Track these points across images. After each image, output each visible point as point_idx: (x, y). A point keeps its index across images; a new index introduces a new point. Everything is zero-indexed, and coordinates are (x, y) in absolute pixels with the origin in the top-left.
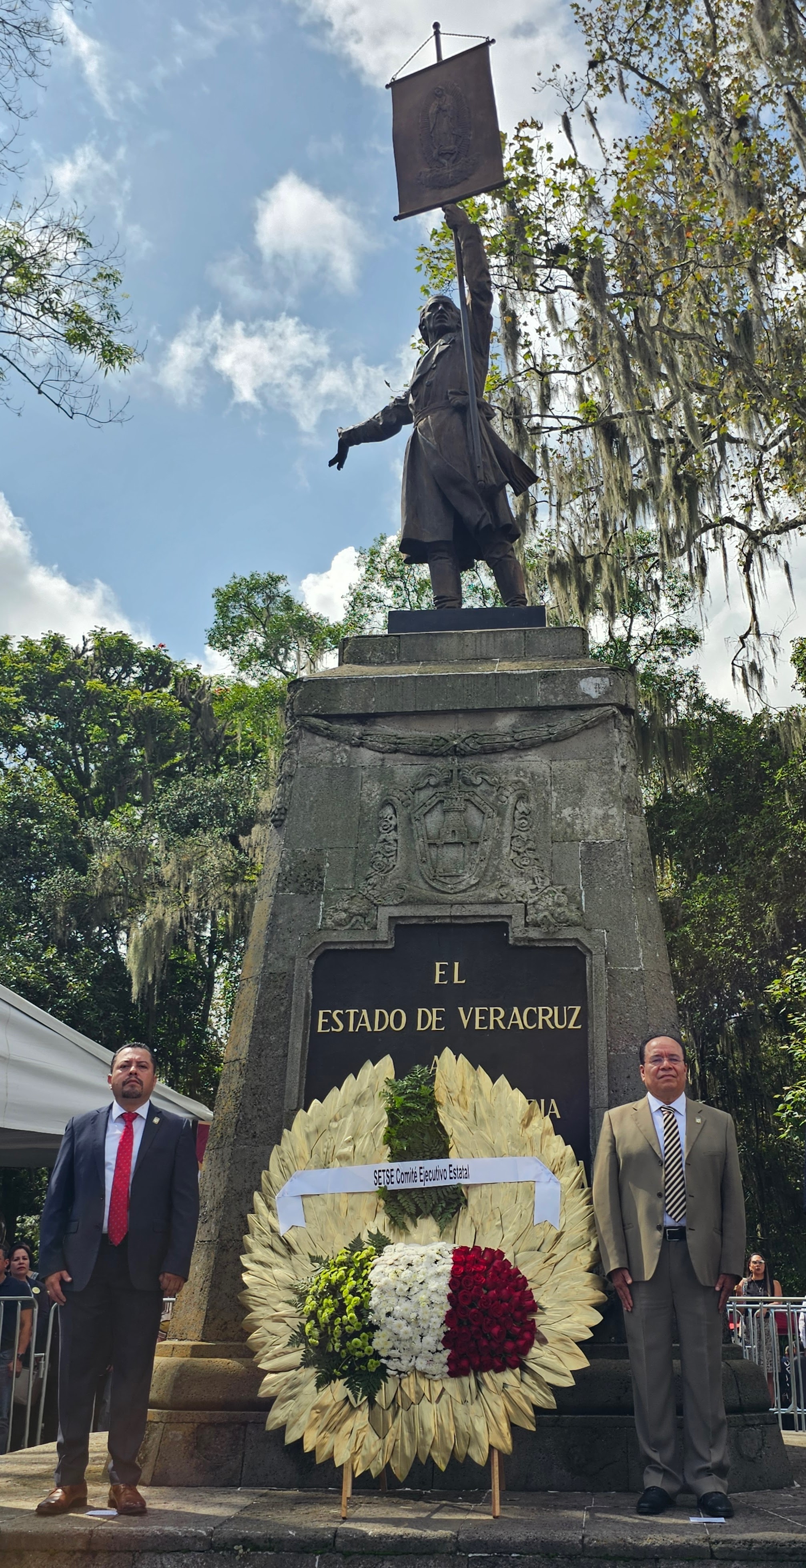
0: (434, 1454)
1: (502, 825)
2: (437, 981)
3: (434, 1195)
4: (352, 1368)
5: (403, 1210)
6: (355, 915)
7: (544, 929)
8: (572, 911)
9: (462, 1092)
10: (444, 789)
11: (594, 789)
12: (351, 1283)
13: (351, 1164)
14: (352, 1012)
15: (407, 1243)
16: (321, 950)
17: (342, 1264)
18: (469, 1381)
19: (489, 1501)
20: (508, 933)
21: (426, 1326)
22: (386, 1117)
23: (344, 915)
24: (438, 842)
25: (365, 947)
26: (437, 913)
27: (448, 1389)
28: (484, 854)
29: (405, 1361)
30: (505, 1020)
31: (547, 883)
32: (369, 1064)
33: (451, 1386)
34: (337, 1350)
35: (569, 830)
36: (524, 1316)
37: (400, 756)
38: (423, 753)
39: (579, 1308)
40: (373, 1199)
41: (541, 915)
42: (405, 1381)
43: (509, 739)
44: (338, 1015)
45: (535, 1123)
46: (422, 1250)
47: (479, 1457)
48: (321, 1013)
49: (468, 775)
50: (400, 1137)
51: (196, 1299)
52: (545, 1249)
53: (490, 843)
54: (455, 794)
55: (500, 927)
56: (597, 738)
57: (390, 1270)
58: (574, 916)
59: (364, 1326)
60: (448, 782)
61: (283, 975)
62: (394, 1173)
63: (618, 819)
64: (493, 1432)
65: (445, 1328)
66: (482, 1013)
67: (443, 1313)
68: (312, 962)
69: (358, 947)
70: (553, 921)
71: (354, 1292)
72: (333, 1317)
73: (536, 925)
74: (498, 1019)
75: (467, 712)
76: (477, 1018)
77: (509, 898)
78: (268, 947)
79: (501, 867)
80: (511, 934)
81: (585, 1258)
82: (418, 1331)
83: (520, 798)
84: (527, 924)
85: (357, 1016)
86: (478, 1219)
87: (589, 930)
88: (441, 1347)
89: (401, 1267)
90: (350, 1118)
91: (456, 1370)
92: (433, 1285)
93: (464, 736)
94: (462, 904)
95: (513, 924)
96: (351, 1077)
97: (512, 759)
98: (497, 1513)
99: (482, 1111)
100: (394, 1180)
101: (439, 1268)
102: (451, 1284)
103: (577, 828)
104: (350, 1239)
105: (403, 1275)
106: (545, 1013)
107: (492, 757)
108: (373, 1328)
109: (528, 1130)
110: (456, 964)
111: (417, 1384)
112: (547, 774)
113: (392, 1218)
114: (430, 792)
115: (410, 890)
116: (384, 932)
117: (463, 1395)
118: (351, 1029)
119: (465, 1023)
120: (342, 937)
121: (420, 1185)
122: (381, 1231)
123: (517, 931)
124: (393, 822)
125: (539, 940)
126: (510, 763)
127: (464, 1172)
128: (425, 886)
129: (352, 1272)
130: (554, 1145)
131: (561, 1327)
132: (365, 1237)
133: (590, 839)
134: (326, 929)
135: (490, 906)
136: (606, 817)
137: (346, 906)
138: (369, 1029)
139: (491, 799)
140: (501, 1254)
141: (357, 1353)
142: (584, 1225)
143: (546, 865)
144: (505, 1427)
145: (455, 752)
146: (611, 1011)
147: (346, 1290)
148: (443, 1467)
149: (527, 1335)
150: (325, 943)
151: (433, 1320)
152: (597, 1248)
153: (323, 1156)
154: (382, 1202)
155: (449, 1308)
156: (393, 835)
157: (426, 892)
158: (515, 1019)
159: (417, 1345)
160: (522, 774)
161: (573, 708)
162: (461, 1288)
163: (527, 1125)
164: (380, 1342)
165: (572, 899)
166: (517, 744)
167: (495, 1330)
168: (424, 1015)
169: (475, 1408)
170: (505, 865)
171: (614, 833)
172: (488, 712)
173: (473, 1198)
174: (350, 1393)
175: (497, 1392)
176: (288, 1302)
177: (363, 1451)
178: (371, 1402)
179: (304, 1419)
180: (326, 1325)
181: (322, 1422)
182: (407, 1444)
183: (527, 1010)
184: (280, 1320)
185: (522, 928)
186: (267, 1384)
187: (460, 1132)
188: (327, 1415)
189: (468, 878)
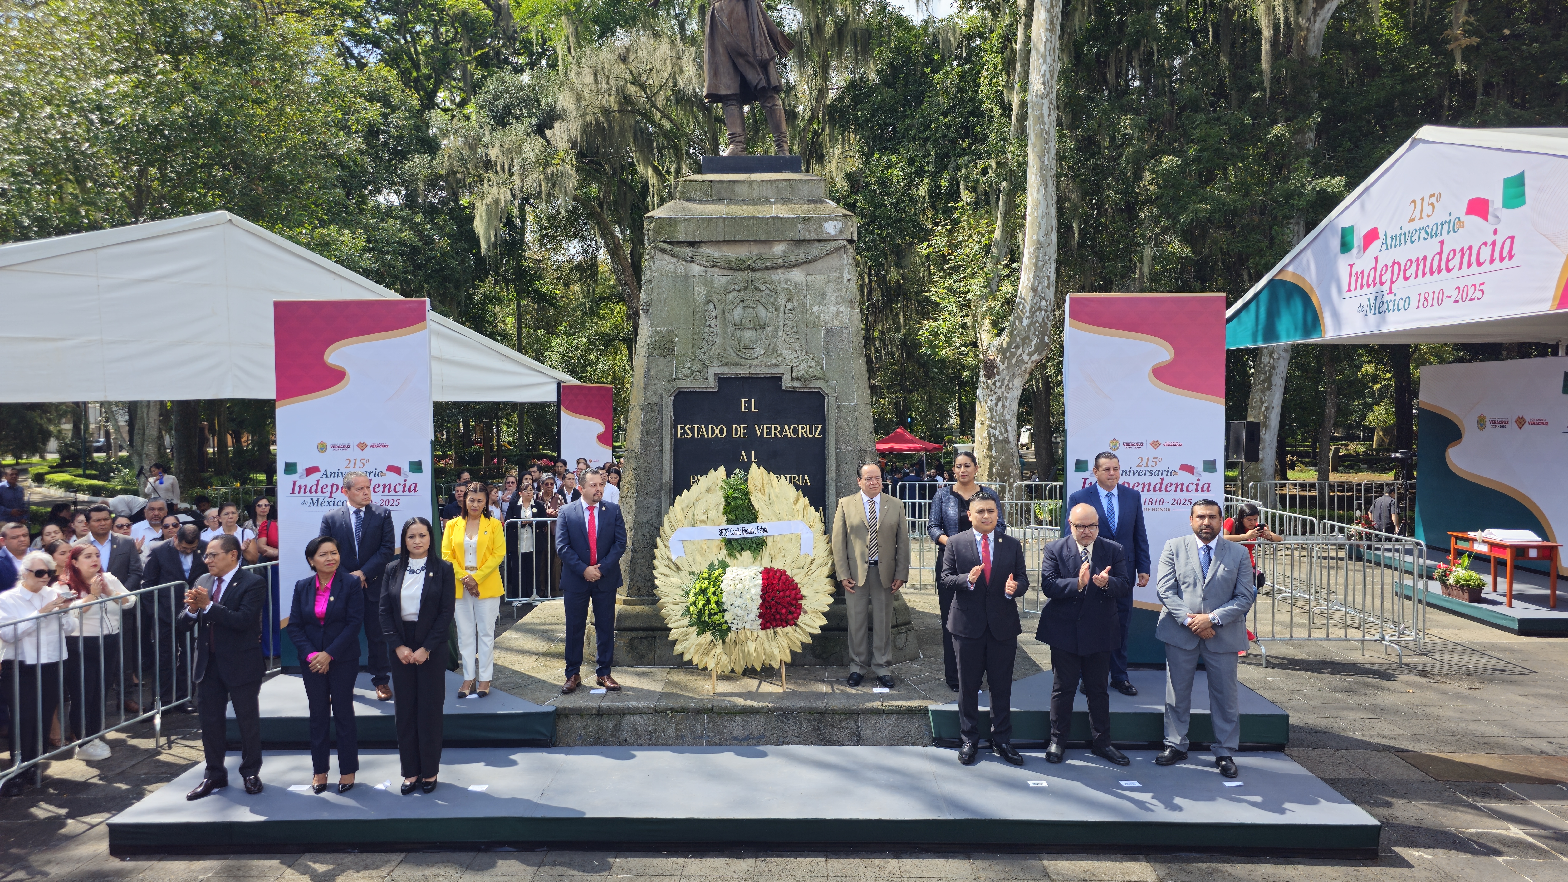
1: (778, 316)
2: (743, 410)
3: (750, 541)
4: (714, 628)
6: (695, 371)
7: (802, 381)
8: (818, 370)
9: (763, 486)
10: (743, 293)
11: (832, 296)
12: (712, 589)
14: (696, 426)
16: (677, 392)
17: (705, 577)
18: (771, 631)
19: (781, 681)
20: (782, 383)
21: (750, 610)
22: (723, 500)
23: (688, 371)
24: (741, 327)
25: (701, 390)
26: (741, 371)
27: (760, 635)
28: (768, 335)
29: (740, 625)
30: (781, 432)
31: (804, 353)
32: (712, 470)
33: (762, 633)
34: (707, 620)
35: (816, 320)
36: (797, 602)
38: (730, 268)
39: (823, 596)
43: (781, 260)
44: (689, 428)
45: (800, 501)
46: (746, 570)
48: (679, 426)
49: (758, 284)
50: (731, 511)
52: (806, 567)
53: (771, 328)
54: (750, 296)
55: (779, 379)
56: (834, 260)
57: (731, 583)
58: (819, 373)
59: (720, 609)
60: (746, 288)
61: (656, 405)
62: (729, 530)
63: (845, 313)
64: (782, 654)
65: (759, 610)
66: (768, 428)
67: (758, 603)
68: (672, 398)
69: (698, 390)
70: (807, 376)
71: (714, 593)
72: (704, 605)
73: (798, 379)
74: (777, 431)
75: (756, 241)
76: (765, 431)
77: (782, 363)
78: (646, 388)
79: (778, 343)
81: (826, 571)
82: (746, 612)
83: (789, 299)
84: (792, 379)
85: (699, 429)
86: (772, 552)
87: (827, 382)
88: (757, 618)
90: (704, 499)
91: (764, 627)
92: (753, 590)
93: (755, 258)
94: (755, 366)
95: (784, 378)
96: (703, 477)
97: (783, 274)
98: (785, 685)
99: (773, 496)
100: (729, 533)
101: (755, 581)
102: (762, 590)
103: (822, 319)
104: (709, 563)
106: (803, 428)
107: (772, 272)
108: (724, 611)
109: (796, 506)
110: (753, 400)
111: (746, 633)
112: (805, 284)
113: (729, 552)
114: (735, 294)
115: (725, 356)
118: (696, 436)
119: (759, 433)
120: (688, 384)
122: (724, 559)
124: (714, 314)
125: (800, 388)
126: (782, 276)
127: (765, 530)
128: (735, 355)
129: (712, 583)
130: (810, 513)
132: (716, 563)
133: (829, 325)
134: (679, 380)
135: (772, 368)
136: (838, 312)
137: (689, 365)
138: (706, 437)
139: (771, 300)
140: (785, 571)
141: (717, 622)
142: (826, 554)
143: (803, 341)
144: (788, 651)
145: (750, 268)
146: (838, 428)
147: (710, 593)
148: (759, 666)
149: (798, 611)
150: (679, 387)
151: (754, 607)
153: (691, 520)
154: (724, 544)
155: (761, 601)
156: (714, 322)
157: (735, 358)
158: (786, 431)
159: (746, 618)
160: (789, 283)
161: (819, 241)
162: (766, 591)
163: (795, 504)
164: (728, 616)
166: (786, 264)
167: (784, 610)
168: (736, 428)
169: (774, 643)
170: (780, 342)
171: (842, 322)
172: (768, 242)
173: (769, 541)
174: (713, 638)
175: (784, 637)
176: (680, 595)
177: (721, 663)
178: (724, 642)
179: (692, 650)
180: (701, 609)
181: (701, 651)
182: (741, 659)
183: (793, 426)
184: (676, 604)
185: (790, 381)
186: (673, 634)
187: (762, 509)
188: (703, 648)
189: (759, 350)
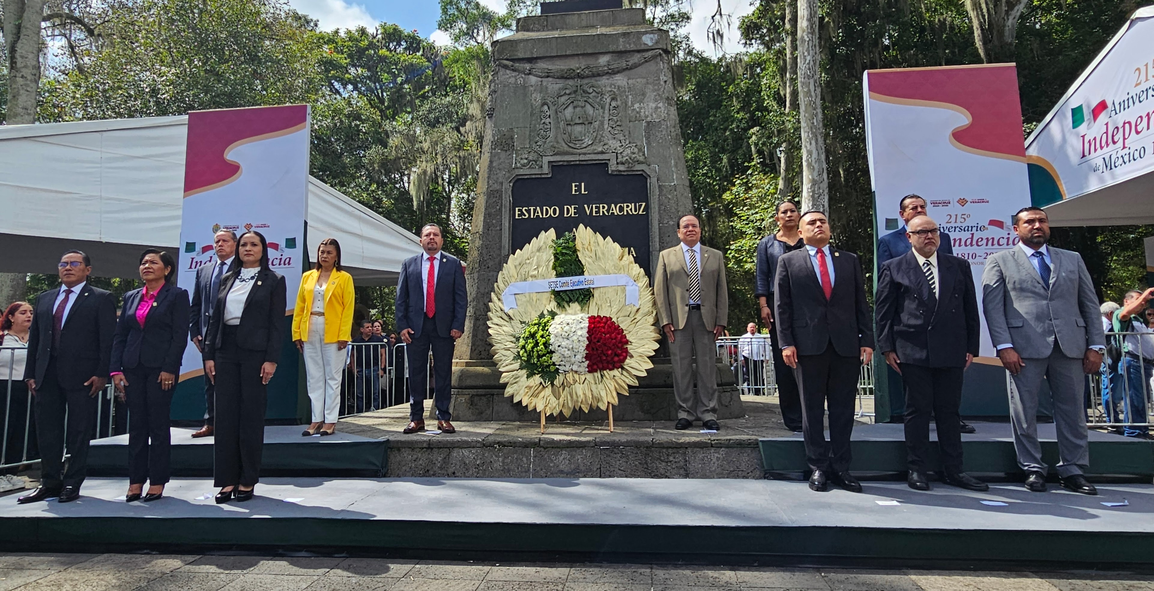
0: (582, 406)
1: (604, 113)
2: (573, 193)
3: (578, 292)
4: (543, 370)
5: (563, 300)
6: (531, 161)
7: (626, 165)
8: (640, 156)
9: (589, 245)
10: (573, 96)
11: (651, 94)
12: (541, 333)
13: (537, 279)
14: (532, 208)
15: (566, 315)
16: (516, 179)
17: (535, 324)
18: (598, 374)
19: (608, 425)
20: (608, 168)
21: (577, 351)
22: (553, 257)
23: (526, 161)
24: (571, 123)
25: (537, 176)
26: (572, 159)
27: (588, 378)
28: (595, 128)
29: (567, 367)
30: (608, 211)
31: (627, 142)
32: (543, 232)
33: (589, 376)
34: (536, 362)
35: (638, 115)
36: (622, 346)
37: (550, 79)
38: (562, 77)
39: (649, 342)
40: (548, 295)
41: (625, 159)
42: (567, 375)
43: (606, 68)
44: (526, 210)
45: (625, 258)
46: (573, 317)
47: (603, 407)
48: (517, 209)
49: (586, 88)
50: (561, 266)
51: (466, 342)
52: (631, 316)
53: (597, 123)
54: (579, 98)
55: (605, 165)
56: (651, 66)
57: (558, 326)
58: (641, 159)
59: (548, 351)
60: (575, 92)
61: (497, 191)
62: (558, 283)
63: (663, 109)
64: (609, 396)
65: (586, 352)
66: (596, 207)
67: (585, 345)
68: (511, 184)
69: (534, 176)
70: (631, 161)
71: (542, 336)
72: (533, 348)
73: (623, 163)
74: (604, 210)
75: (584, 55)
76: (594, 210)
77: (608, 151)
78: (489, 178)
79: (604, 135)
80: (610, 169)
81: (651, 319)
82: (573, 353)
83: (613, 99)
84: (617, 163)
85: (535, 210)
86: (599, 303)
87: (649, 165)
88: (584, 360)
89: (565, 325)
90: (535, 258)
91: (591, 369)
92: (579, 333)
93: (583, 68)
94: (585, 154)
95: (610, 163)
96: (535, 238)
97: (608, 79)
98: (612, 430)
99: (599, 253)
100: (558, 286)
101: (582, 325)
102: (588, 332)
103: (642, 114)
104: (539, 314)
105: (565, 329)
107: (598, 78)
108: (552, 352)
109: (622, 262)
110: (583, 184)
111: (573, 376)
112: (626, 87)
113: (558, 304)
115: (558, 148)
116: (546, 169)
117: (595, 381)
118: (532, 217)
119: (588, 212)
120: (525, 171)
121: (571, 288)
122: (553, 309)
123: (613, 167)
124: (548, 114)
125: (624, 171)
126: (607, 81)
127: (592, 282)
128: (566, 146)
129: (541, 328)
130: (635, 269)
131: (640, 350)
132: (545, 312)
133: (649, 119)
134: (517, 168)
135: (599, 155)
136: (657, 108)
137: (526, 157)
138: (541, 216)
139: (598, 100)
140: (611, 319)
141: (545, 364)
142: (650, 304)
143: (627, 133)
144: (615, 394)
145: (579, 76)
146: (660, 205)
147: (538, 336)
148: (587, 411)
149: (624, 354)
150: (517, 175)
151: (580, 348)
152: (657, 314)
153: (523, 276)
154: (553, 296)
155: (588, 343)
156: (548, 120)
157: (566, 148)
158: (613, 210)
159: (573, 359)
160: (613, 87)
161: (639, 51)
162: (593, 334)
163: (621, 260)
164: (555, 358)
165: (640, 150)
166: (610, 71)
167: (610, 352)
168: (568, 209)
169: (601, 386)
170: (606, 133)
171: (661, 116)
172: (595, 55)
173: (596, 293)
174: (542, 381)
175: (611, 379)
176: (511, 342)
177: (549, 405)
178: (552, 384)
179: (522, 392)
180: (530, 351)
181: (530, 393)
182: (569, 402)
183: (619, 205)
184: (508, 349)
185: (615, 165)
186: (504, 378)
187: (589, 264)
188: (532, 390)
189: (588, 141)
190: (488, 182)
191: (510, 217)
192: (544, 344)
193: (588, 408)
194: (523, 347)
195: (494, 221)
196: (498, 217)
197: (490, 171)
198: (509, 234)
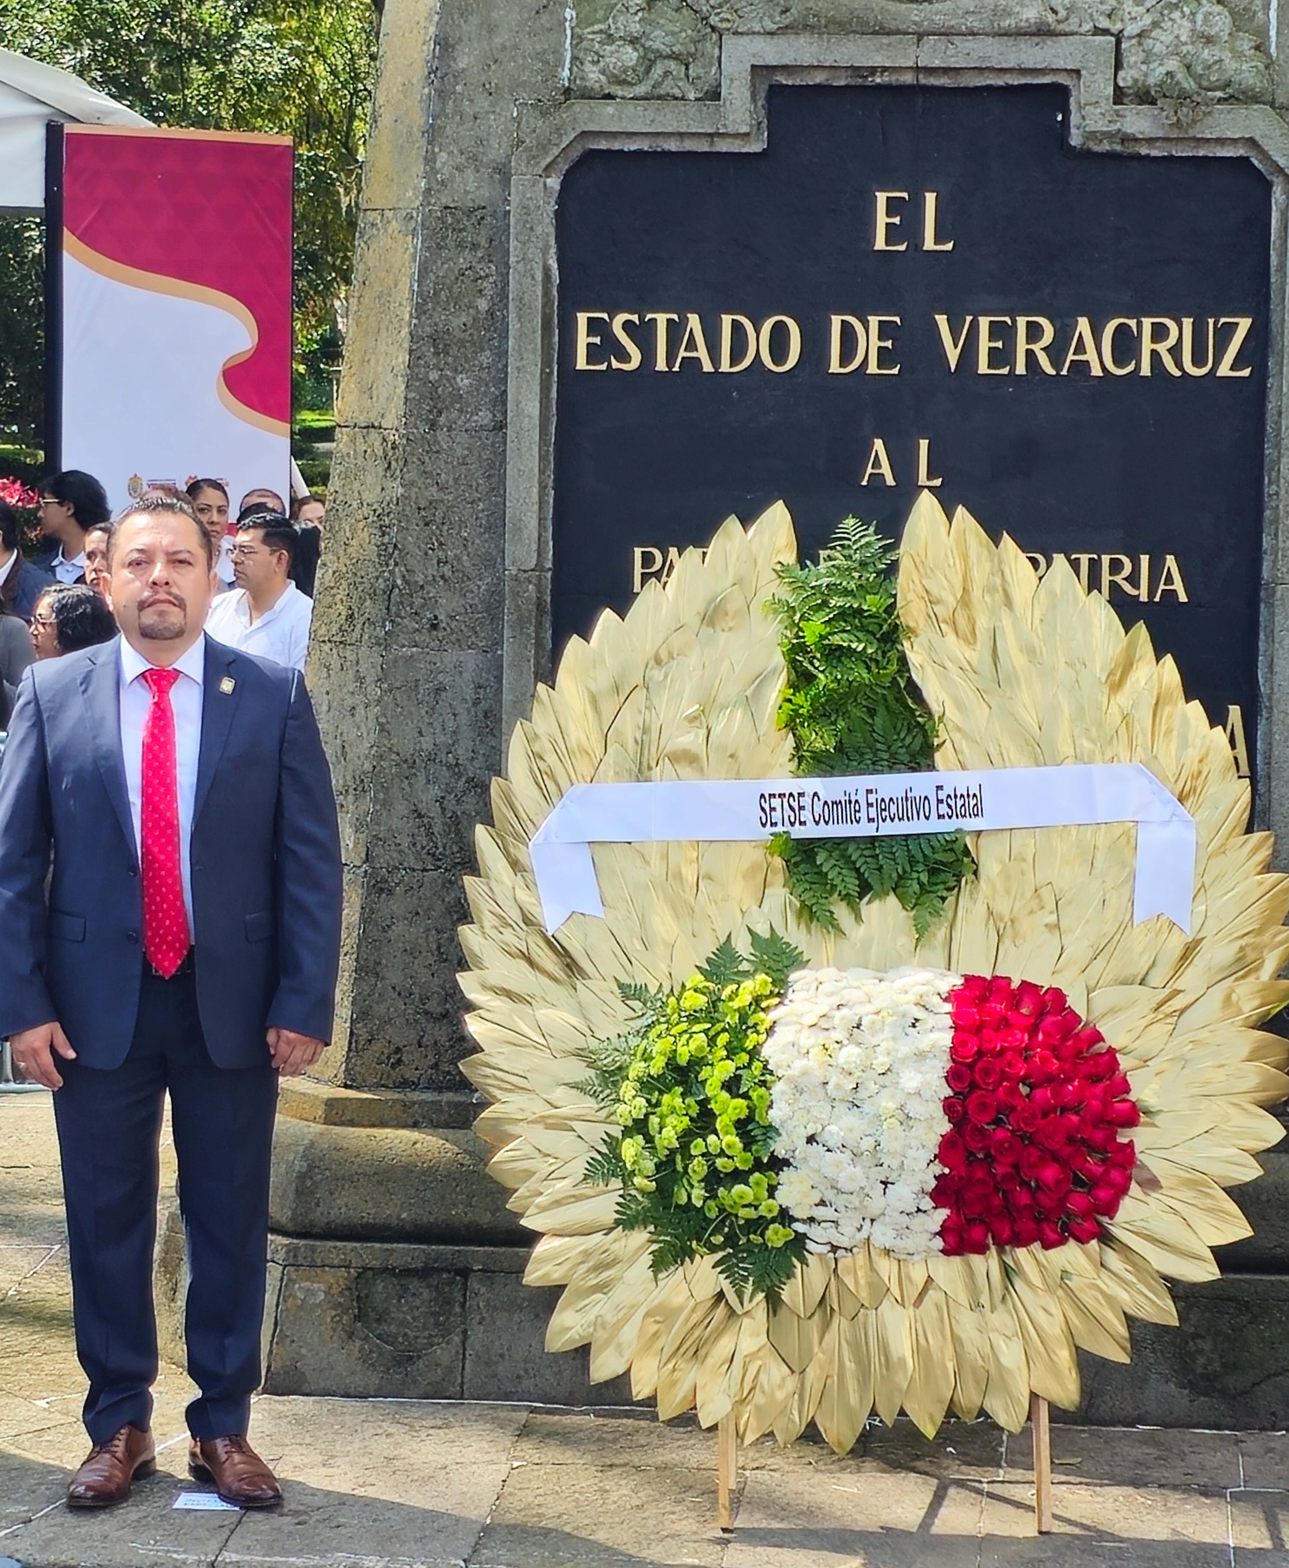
0: (912, 1407)
2: (880, 244)
3: (901, 854)
4: (731, 1240)
5: (830, 888)
6: (660, 56)
7: (1165, 109)
8: (1238, 55)
9: (965, 601)
13: (702, 774)
14: (661, 319)
15: (841, 968)
16: (576, 153)
17: (697, 1014)
18: (987, 1264)
20: (1067, 114)
21: (895, 1164)
22: (779, 660)
23: (631, 54)
25: (690, 145)
26: (881, 60)
27: (940, 1279)
29: (848, 1229)
30: (1056, 352)
32: (733, 524)
33: (947, 1271)
34: (699, 1204)
39: (1233, 1111)
40: (759, 860)
41: (1160, 70)
42: (845, 1265)
44: (627, 326)
45: (1136, 676)
47: (1008, 1416)
48: (582, 318)
52: (1157, 978)
55: (1054, 97)
59: (757, 1161)
62: (806, 801)
64: (1039, 1368)
65: (938, 1169)
66: (996, 330)
67: (934, 1139)
68: (554, 182)
69: (672, 146)
70: (1189, 85)
72: (686, 1138)
73: (1145, 97)
74: (1036, 348)
76: (984, 344)
77: (1074, 20)
78: (433, 134)
80: (1074, 119)
81: (1251, 999)
82: (878, 1174)
84: (1119, 95)
85: (675, 330)
86: (1002, 907)
88: (927, 1203)
89: (838, 1031)
90: (692, 663)
94: (947, 33)
95: (1082, 95)
100: (806, 815)
101: (922, 1037)
102: (952, 1077)
104: (709, 948)
105: (840, 1056)
106: (1159, 333)
108: (778, 1164)
109: (1119, 694)
110: (930, 198)
111: (872, 1269)
113: (806, 904)
116: (738, 108)
117: (974, 1294)
118: (661, 365)
119: (953, 355)
120: (628, 114)
121: (870, 831)
122: (780, 932)
123: (1092, 113)
125: (1150, 141)
127: (969, 803)
129: (723, 1038)
130: (1185, 730)
131: (1194, 1154)
132: (743, 946)
134: (587, 95)
135: (1023, 45)
137: (635, 28)
138: (708, 367)
141: (743, 1213)
144: (1064, 1357)
147: (712, 1080)
148: (930, 1432)
149: (1116, 1176)
151: (911, 1153)
153: (634, 752)
155: (946, 1127)
158: (1081, 348)
159: (877, 1203)
162: (974, 1086)
163: (1118, 687)
164: (794, 1191)
165: (1243, 20)
168: (847, 331)
169: (1000, 1319)
173: (990, 858)
174: (726, 1285)
175: (1049, 1289)
176: (575, 1086)
177: (759, 1398)
178: (774, 1302)
179: (629, 1333)
180: (672, 1152)
181: (669, 1342)
182: (852, 1385)
183: (1111, 327)
184: (562, 1125)
185: (1107, 106)
186: (544, 1260)
187: (960, 706)
188: (678, 1328)
190: (430, 160)
191: (546, 363)
192: (742, 1126)
193: (939, 1418)
194: (640, 1127)
195: (463, 381)
196: (485, 358)
197: (442, 95)
198: (543, 458)
